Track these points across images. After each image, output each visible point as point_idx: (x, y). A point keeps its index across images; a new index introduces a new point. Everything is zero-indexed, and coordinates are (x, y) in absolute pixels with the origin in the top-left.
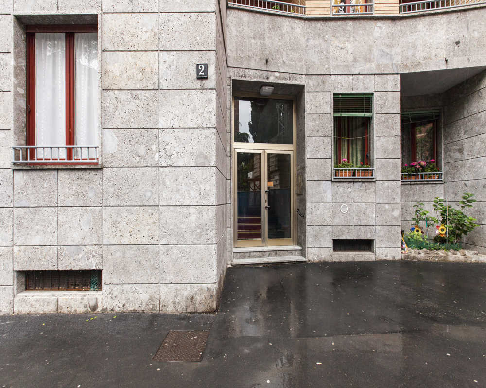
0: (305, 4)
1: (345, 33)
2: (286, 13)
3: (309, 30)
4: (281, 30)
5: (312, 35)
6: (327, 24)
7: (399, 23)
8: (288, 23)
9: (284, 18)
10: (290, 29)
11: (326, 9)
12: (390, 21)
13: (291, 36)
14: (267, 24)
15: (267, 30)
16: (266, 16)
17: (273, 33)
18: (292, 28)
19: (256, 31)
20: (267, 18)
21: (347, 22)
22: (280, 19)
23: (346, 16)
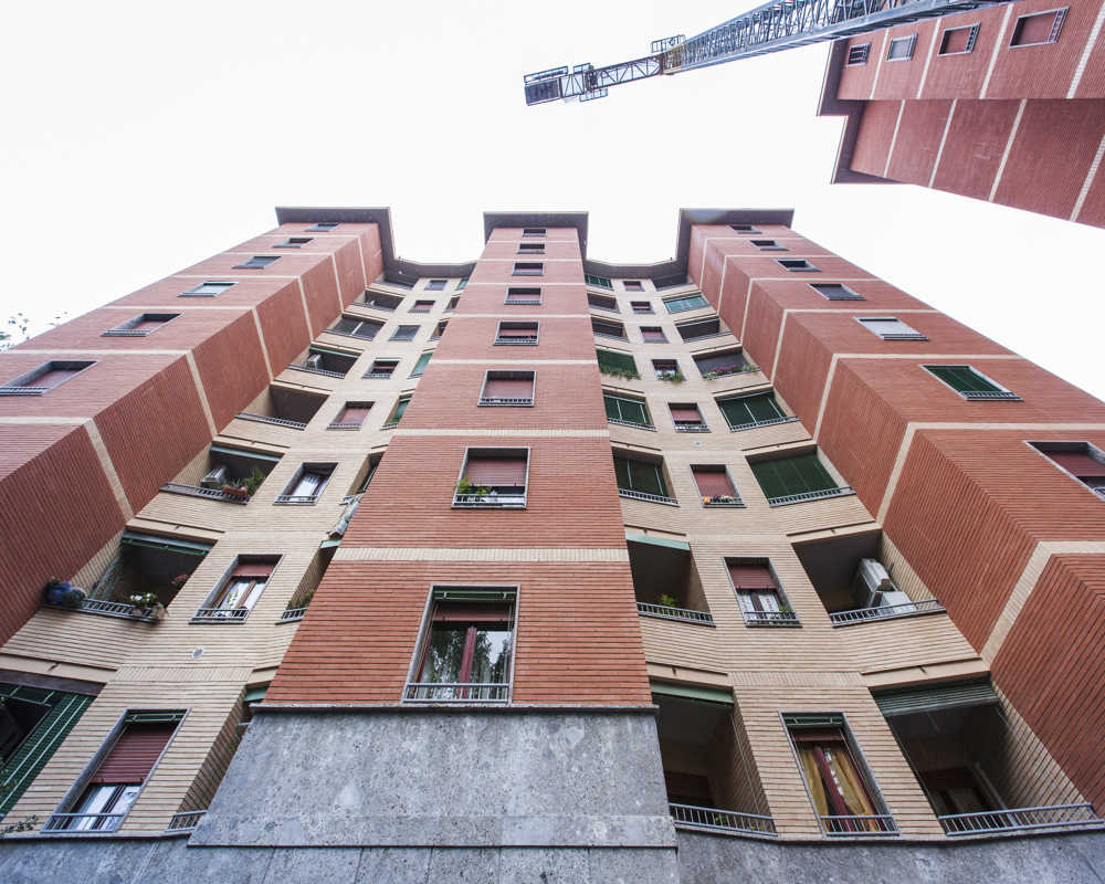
0: (770, 815)
1: (863, 872)
2: (744, 832)
3: (792, 866)
4: (744, 868)
5: (803, 876)
6: (822, 853)
7: (956, 853)
8: (751, 853)
9: (741, 843)
10: (759, 864)
11: (811, 823)
12: (937, 850)
13: (763, 878)
14: (716, 855)
15: (717, 868)
16: (708, 839)
17: (730, 874)
18: (761, 862)
19: (699, 870)
20: (712, 844)
21: (858, 849)
22: (736, 845)
23: (853, 839)
